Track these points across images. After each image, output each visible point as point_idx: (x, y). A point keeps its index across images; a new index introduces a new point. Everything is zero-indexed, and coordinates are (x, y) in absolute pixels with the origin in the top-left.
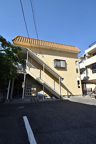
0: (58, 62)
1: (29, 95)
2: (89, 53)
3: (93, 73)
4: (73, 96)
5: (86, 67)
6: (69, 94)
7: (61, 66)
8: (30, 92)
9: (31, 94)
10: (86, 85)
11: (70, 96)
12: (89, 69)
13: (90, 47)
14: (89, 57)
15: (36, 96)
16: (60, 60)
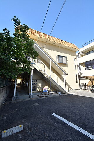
0: (61, 58)
1: (35, 91)
2: (83, 52)
3: (86, 70)
4: (73, 90)
5: (79, 64)
6: (70, 89)
7: (63, 63)
8: (35, 88)
9: (36, 90)
10: (80, 80)
11: (70, 90)
12: (82, 66)
13: (83, 46)
14: (82, 56)
15: (41, 92)
16: (62, 57)
